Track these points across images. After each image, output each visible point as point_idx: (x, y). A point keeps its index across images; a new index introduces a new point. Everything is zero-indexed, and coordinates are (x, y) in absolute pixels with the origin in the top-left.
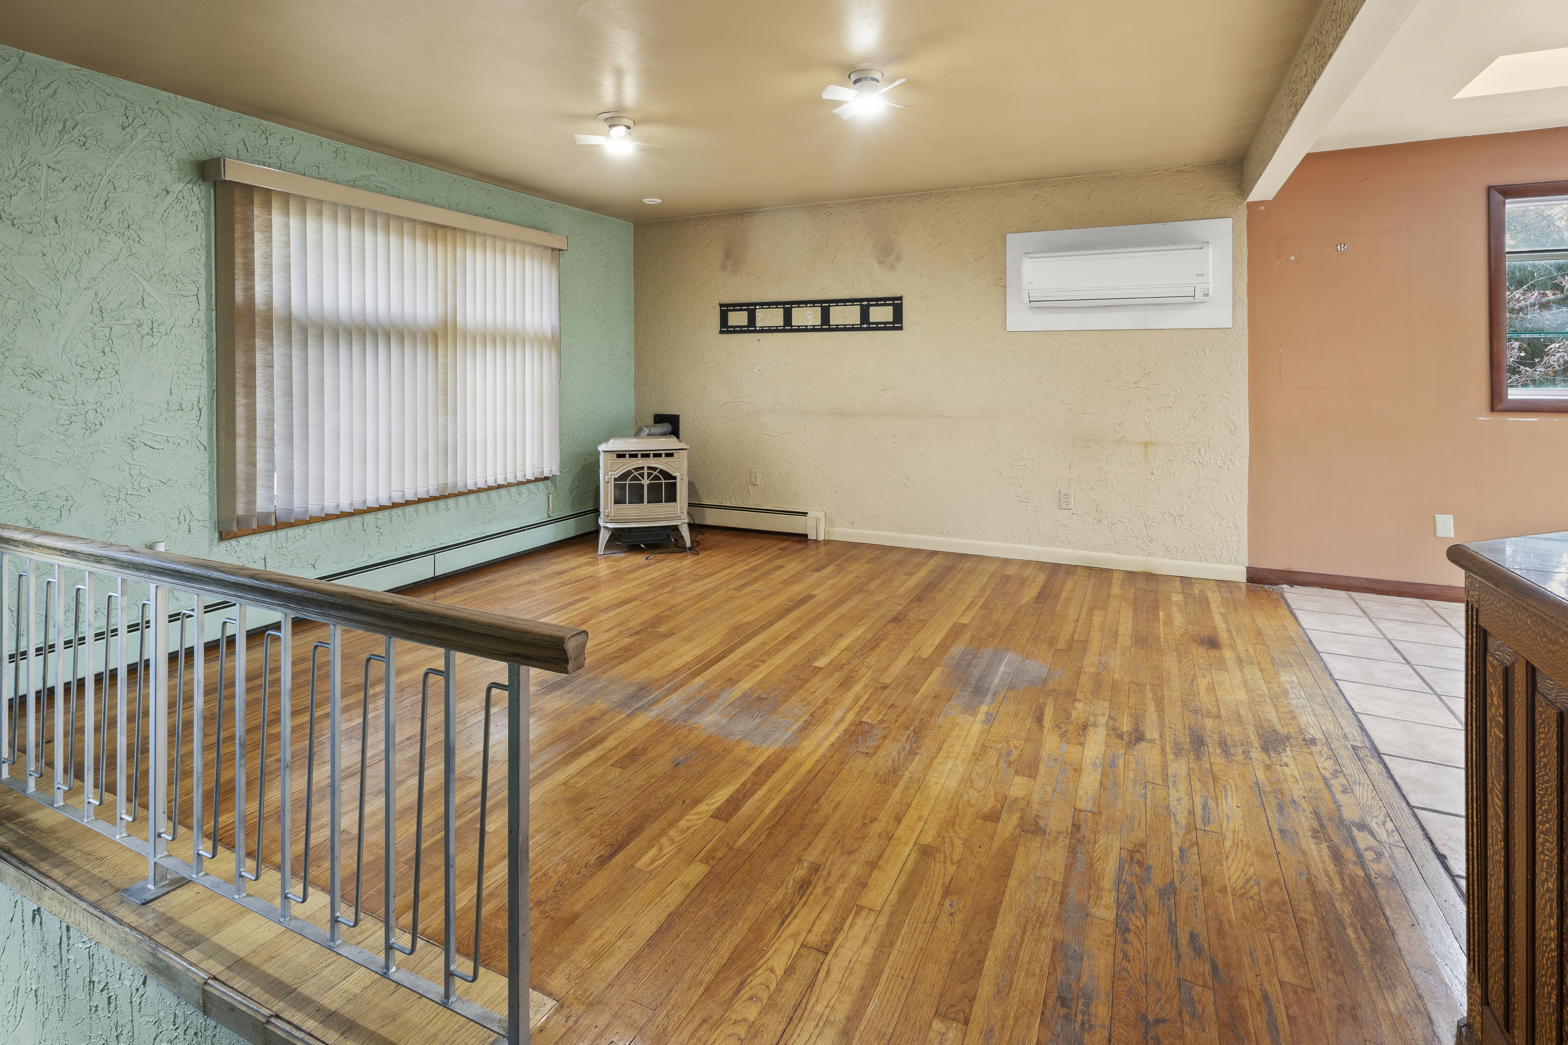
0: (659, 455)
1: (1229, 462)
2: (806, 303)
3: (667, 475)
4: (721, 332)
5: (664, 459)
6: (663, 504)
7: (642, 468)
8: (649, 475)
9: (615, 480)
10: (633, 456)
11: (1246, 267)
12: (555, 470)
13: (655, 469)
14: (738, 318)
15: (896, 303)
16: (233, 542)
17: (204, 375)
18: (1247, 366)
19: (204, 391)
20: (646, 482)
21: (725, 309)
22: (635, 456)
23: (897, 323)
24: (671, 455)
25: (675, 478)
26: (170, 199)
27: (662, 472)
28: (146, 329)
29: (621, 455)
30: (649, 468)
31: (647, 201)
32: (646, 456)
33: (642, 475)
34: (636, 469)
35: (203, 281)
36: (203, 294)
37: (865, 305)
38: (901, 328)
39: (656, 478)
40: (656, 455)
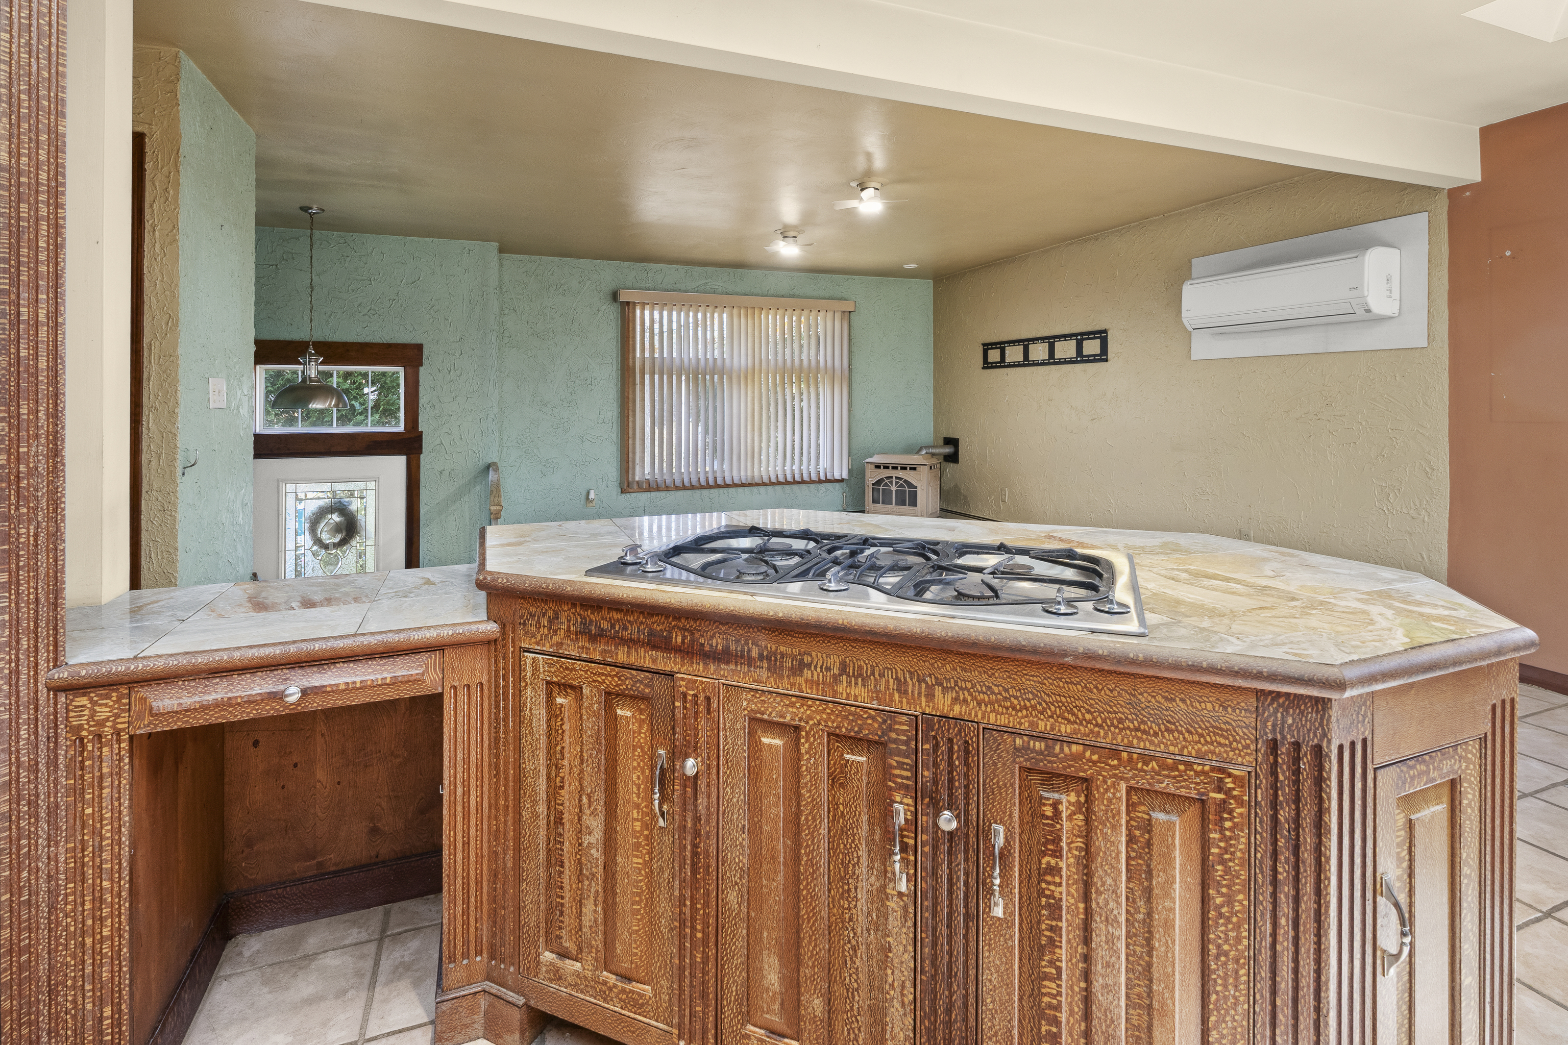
0: (905, 468)
1: (1423, 512)
2: (1037, 339)
3: (910, 485)
4: (984, 368)
5: (908, 472)
6: (907, 507)
7: (891, 477)
8: (897, 483)
9: (873, 485)
10: (886, 467)
11: (1446, 271)
12: (845, 475)
13: (901, 479)
14: (994, 356)
15: (1102, 335)
16: (628, 495)
17: (615, 405)
18: (1447, 394)
19: (615, 413)
20: (894, 488)
21: (987, 347)
22: (887, 468)
23: (1102, 356)
24: (914, 469)
25: (916, 487)
26: (600, 314)
27: (906, 481)
28: (589, 382)
29: (878, 467)
30: (896, 478)
31: (907, 266)
32: (895, 468)
33: (891, 483)
34: (888, 478)
35: (615, 355)
36: (615, 362)
37: (1080, 338)
38: (1106, 360)
39: (901, 486)
40: (903, 468)
